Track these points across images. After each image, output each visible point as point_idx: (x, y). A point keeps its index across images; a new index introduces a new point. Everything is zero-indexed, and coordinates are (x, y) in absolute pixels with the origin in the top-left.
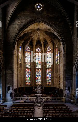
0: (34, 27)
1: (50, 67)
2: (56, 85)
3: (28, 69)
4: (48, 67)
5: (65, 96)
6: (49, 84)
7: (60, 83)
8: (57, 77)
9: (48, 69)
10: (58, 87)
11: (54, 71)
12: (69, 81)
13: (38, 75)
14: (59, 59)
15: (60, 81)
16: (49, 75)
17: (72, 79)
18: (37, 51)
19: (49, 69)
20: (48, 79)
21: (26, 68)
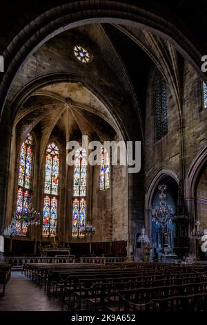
0: (62, 92)
1: (83, 194)
2: (101, 237)
3: (24, 190)
4: (76, 194)
6: (78, 236)
7: (111, 231)
8: (104, 217)
9: (76, 200)
10: (105, 240)
11: (95, 205)
12: (139, 221)
13: (50, 211)
14: (107, 178)
15: (114, 225)
16: (79, 213)
17: (143, 219)
18: (49, 150)
19: (79, 198)
20: (75, 225)
21: (19, 187)
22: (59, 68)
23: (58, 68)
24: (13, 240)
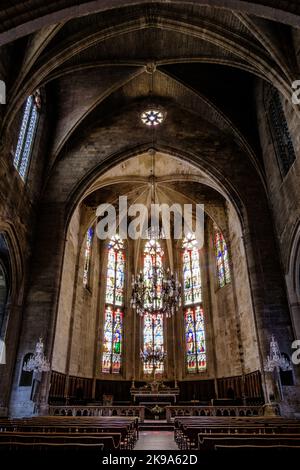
0: (139, 171)
1: (198, 299)
2: (229, 366)
3: (114, 308)
4: (188, 302)
5: (272, 398)
6: (197, 368)
7: (241, 354)
8: (228, 331)
9: (189, 310)
10: (235, 373)
11: (215, 312)
13: (153, 336)
14: (227, 266)
15: (244, 343)
16: (197, 332)
19: (193, 307)
20: (191, 350)
21: (107, 306)
22: (122, 144)
23: (120, 146)
24: (98, 381)
